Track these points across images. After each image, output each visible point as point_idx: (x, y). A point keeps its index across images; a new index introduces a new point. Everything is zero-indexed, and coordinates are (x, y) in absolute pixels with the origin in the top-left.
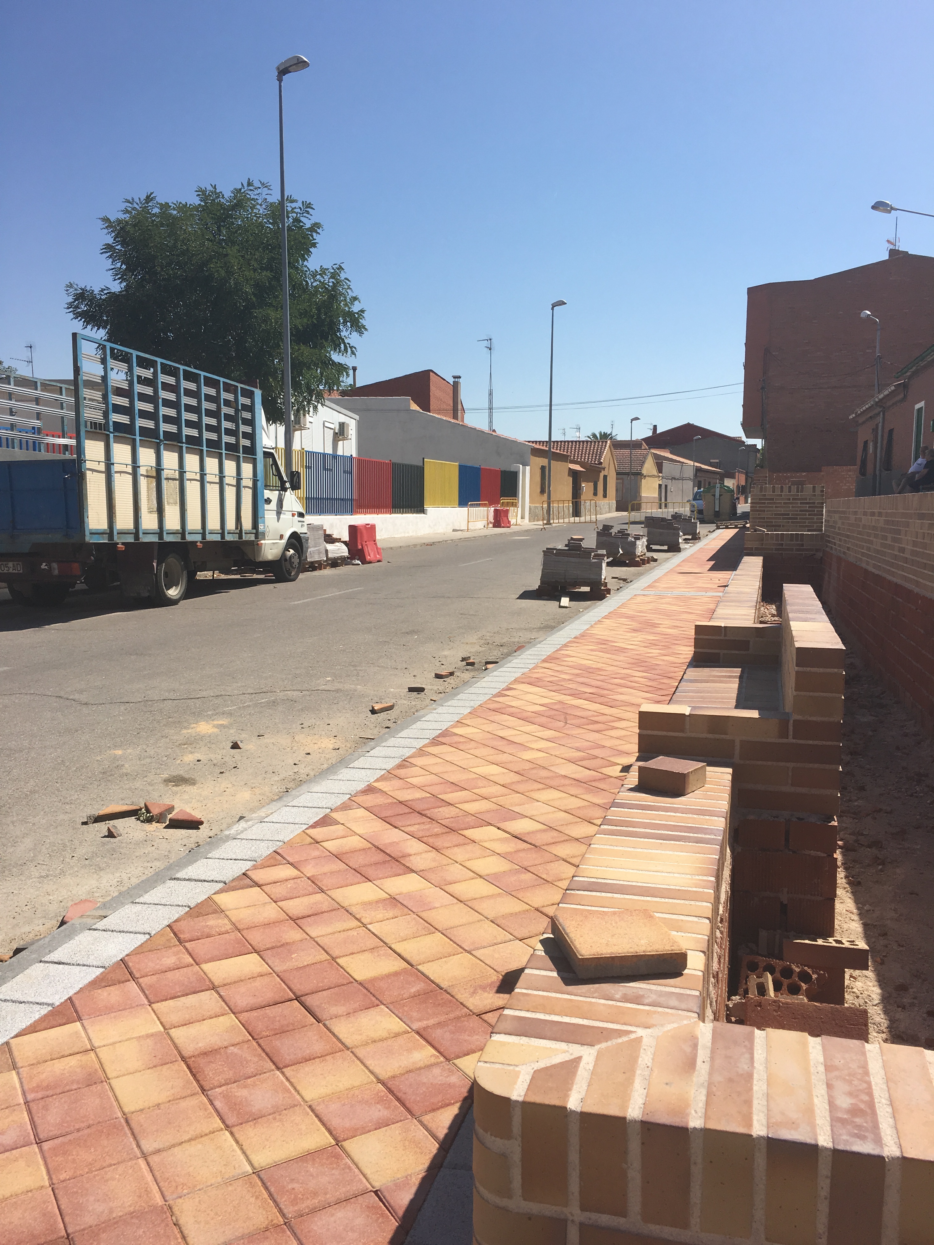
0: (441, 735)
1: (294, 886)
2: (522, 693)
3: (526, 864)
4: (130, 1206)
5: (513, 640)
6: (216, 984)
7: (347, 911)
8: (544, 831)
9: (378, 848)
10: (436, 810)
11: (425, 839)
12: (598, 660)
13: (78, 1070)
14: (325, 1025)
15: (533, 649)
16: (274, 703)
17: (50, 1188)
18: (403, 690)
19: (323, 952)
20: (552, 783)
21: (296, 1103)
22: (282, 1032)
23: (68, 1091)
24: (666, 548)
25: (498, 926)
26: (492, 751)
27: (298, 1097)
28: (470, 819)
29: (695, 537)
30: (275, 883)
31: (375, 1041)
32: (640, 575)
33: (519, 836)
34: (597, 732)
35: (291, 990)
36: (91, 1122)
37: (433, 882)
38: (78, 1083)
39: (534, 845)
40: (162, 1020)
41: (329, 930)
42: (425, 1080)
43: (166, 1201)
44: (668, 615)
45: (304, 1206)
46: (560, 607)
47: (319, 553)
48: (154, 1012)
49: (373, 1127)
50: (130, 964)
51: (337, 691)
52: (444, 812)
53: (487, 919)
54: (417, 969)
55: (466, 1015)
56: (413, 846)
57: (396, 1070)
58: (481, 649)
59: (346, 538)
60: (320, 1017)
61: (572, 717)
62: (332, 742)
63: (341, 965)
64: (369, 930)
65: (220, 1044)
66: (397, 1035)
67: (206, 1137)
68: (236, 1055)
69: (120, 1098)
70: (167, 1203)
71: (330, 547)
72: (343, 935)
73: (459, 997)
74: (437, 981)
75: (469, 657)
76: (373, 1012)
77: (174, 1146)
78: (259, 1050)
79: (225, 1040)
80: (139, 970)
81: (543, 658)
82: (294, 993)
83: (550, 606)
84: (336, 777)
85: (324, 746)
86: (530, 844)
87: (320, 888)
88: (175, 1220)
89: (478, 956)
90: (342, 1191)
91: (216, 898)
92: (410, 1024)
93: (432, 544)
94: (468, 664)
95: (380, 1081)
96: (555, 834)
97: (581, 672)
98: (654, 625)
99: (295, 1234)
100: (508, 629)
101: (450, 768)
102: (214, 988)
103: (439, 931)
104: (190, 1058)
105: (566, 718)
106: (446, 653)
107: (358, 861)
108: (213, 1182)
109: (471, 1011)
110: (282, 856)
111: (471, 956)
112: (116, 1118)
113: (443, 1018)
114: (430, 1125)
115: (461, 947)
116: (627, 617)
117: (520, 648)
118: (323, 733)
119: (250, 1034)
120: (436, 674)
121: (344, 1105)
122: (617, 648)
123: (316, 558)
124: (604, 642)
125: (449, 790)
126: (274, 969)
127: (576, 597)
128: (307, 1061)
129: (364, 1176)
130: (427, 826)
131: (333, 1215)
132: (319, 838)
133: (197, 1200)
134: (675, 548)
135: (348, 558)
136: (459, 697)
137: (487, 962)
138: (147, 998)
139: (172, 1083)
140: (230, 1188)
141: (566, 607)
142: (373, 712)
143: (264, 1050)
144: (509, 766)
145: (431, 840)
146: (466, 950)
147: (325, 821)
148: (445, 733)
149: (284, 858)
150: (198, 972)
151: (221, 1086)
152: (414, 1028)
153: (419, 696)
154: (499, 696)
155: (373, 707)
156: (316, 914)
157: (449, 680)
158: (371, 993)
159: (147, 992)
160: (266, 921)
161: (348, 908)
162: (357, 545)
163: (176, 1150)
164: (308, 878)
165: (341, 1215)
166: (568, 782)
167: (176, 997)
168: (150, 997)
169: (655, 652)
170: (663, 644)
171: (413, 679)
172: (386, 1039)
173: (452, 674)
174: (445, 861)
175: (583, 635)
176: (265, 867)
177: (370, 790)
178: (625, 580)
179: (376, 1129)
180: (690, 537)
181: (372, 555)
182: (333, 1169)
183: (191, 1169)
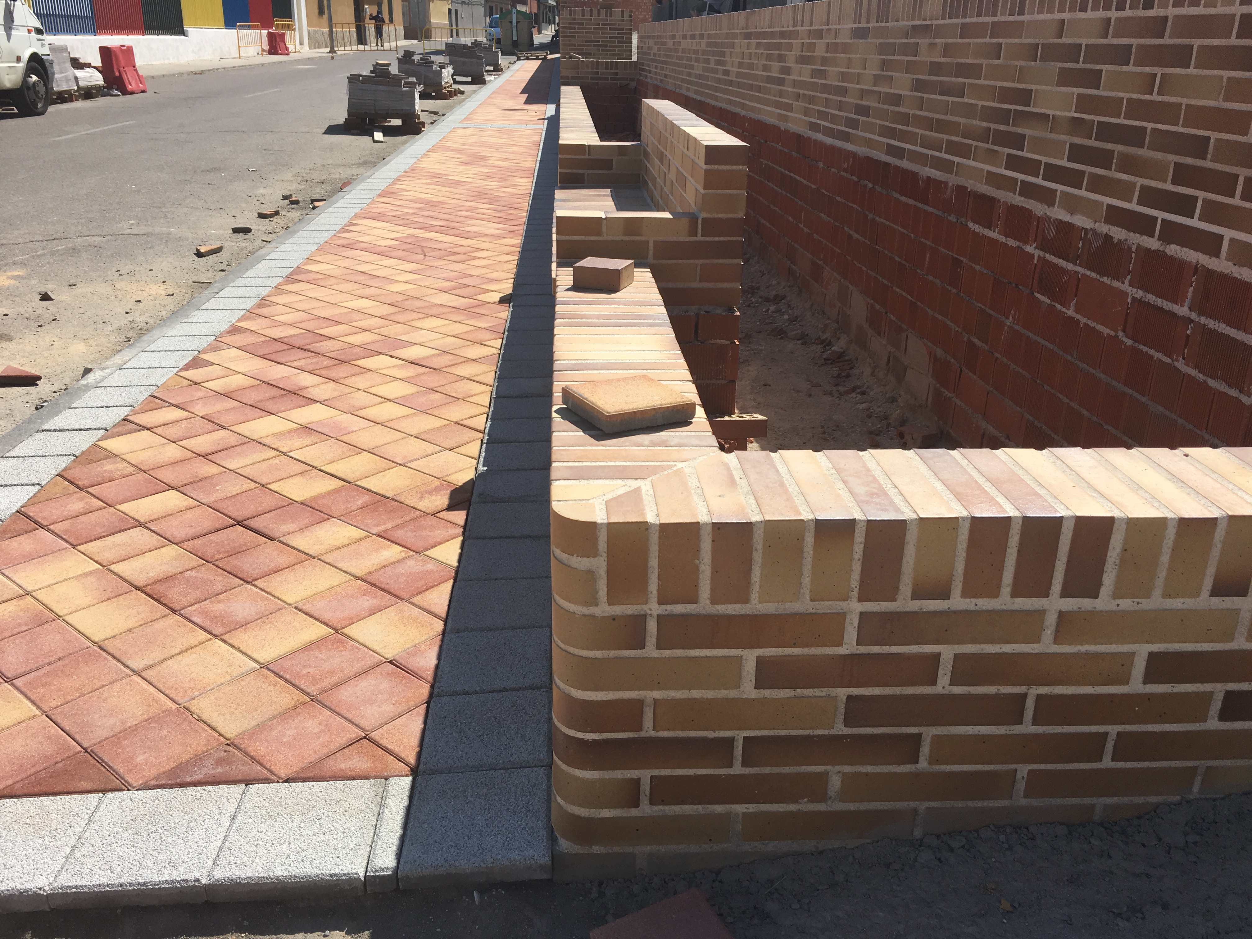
0: (292, 273)
1: (189, 426)
2: (368, 228)
3: (431, 385)
4: (143, 714)
5: (333, 176)
6: (142, 521)
7: (260, 443)
8: (439, 355)
9: (268, 384)
10: (318, 345)
11: (317, 372)
12: (437, 194)
13: (21, 614)
14: (280, 542)
15: (363, 184)
16: (75, 251)
17: (44, 716)
18: (226, 232)
19: (250, 481)
20: (431, 312)
21: (280, 607)
22: (237, 553)
23: (19, 633)
24: (469, 79)
25: (424, 440)
26: (357, 286)
27: (279, 602)
28: (358, 350)
29: (498, 69)
30: (165, 425)
31: (339, 548)
32: (451, 108)
33: (415, 362)
34: (461, 262)
35: (229, 517)
36: (61, 655)
37: (341, 409)
38: (27, 625)
39: (433, 369)
40: (96, 559)
41: (248, 461)
42: (403, 571)
43: (179, 704)
44: (496, 148)
45: (326, 683)
46: (375, 141)
47: (67, 80)
48: (82, 553)
49: (368, 614)
50: (32, 514)
51: (147, 235)
52: (325, 346)
53: (411, 436)
54: (355, 485)
55: (421, 516)
56: (306, 380)
57: (370, 567)
58: (301, 187)
59: (98, 62)
60: (272, 536)
61: (429, 249)
62: (162, 288)
63: (275, 490)
64: (291, 457)
65: (174, 571)
66: (359, 540)
67: (197, 648)
68: (196, 577)
69: (82, 630)
70: (182, 706)
71: (79, 73)
72: (265, 465)
73: (408, 502)
74: (381, 492)
75: (291, 195)
76: (326, 525)
77: (165, 660)
78: (219, 570)
79: (178, 567)
80: (44, 518)
81: (378, 192)
82: (234, 519)
83: (363, 141)
84: (190, 320)
85: (154, 293)
86: (429, 368)
87: (219, 425)
88: (197, 717)
89: (414, 467)
90: (358, 667)
91: (102, 444)
92: (368, 530)
93: (201, 73)
94: (292, 202)
95: (357, 578)
96: (451, 357)
97: (423, 205)
98: (484, 158)
99: (326, 706)
100: (324, 166)
101: (316, 304)
102: (141, 524)
103: (366, 451)
104: (146, 586)
105: (423, 251)
106: (262, 191)
107: (252, 397)
108: (222, 681)
109: (424, 512)
110: (161, 400)
111: (406, 468)
112: (87, 648)
113: (399, 521)
114: (421, 605)
115: (393, 462)
116: (452, 150)
117: (344, 185)
118: (148, 279)
119: (203, 559)
120: (259, 214)
121: (330, 601)
122: (453, 182)
123: (64, 87)
124: (437, 176)
125: (324, 325)
126: (202, 501)
127: (389, 132)
128: (275, 572)
129: (374, 652)
130: (314, 360)
131: (356, 686)
132: (197, 379)
133: (213, 697)
134: (479, 80)
135: (104, 87)
136: (299, 234)
137: (424, 471)
138: (67, 542)
139: (135, 610)
140: (243, 683)
141: (381, 142)
142: (199, 254)
143: (224, 570)
144: (381, 299)
145: (324, 372)
146: (400, 464)
147: (196, 363)
148: (298, 270)
149: (165, 401)
150: (115, 513)
151: (192, 605)
152: (374, 532)
153: (246, 237)
154: (344, 232)
155: (198, 250)
156: (226, 449)
157: (274, 219)
158: (317, 510)
159: (64, 537)
160: (172, 460)
161: (260, 440)
162: (113, 71)
163: (169, 662)
164: (202, 417)
165: (365, 685)
166: (445, 310)
167: (100, 538)
168: (71, 540)
169: (493, 184)
170: (499, 176)
171: (233, 220)
172: (349, 544)
173: (277, 213)
174: (348, 390)
175: (413, 169)
176: (146, 411)
177: (234, 330)
178: (436, 113)
179: (370, 615)
180: (492, 68)
181: (133, 83)
182: (341, 651)
183: (194, 675)
